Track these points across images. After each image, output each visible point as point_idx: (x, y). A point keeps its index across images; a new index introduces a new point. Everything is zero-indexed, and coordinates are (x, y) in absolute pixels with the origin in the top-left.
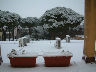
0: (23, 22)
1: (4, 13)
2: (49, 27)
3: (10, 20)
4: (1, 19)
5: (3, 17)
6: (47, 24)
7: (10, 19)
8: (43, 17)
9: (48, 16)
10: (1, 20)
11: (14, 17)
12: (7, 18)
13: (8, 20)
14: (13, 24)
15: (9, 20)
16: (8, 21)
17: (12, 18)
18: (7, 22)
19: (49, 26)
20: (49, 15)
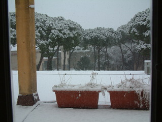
0: (87, 37)
1: (55, 19)
2: (145, 47)
3: (69, 34)
4: (53, 31)
5: (55, 29)
6: (140, 42)
7: (69, 32)
8: (131, 27)
9: (143, 25)
10: (53, 34)
11: (75, 29)
12: (63, 29)
13: (64, 34)
14: (73, 42)
15: (67, 33)
16: (65, 36)
17: (71, 29)
18: (63, 36)
19: (146, 44)
20: (145, 23)
